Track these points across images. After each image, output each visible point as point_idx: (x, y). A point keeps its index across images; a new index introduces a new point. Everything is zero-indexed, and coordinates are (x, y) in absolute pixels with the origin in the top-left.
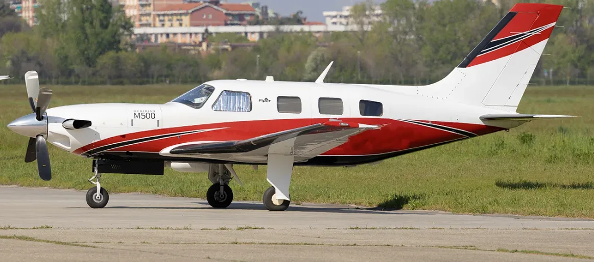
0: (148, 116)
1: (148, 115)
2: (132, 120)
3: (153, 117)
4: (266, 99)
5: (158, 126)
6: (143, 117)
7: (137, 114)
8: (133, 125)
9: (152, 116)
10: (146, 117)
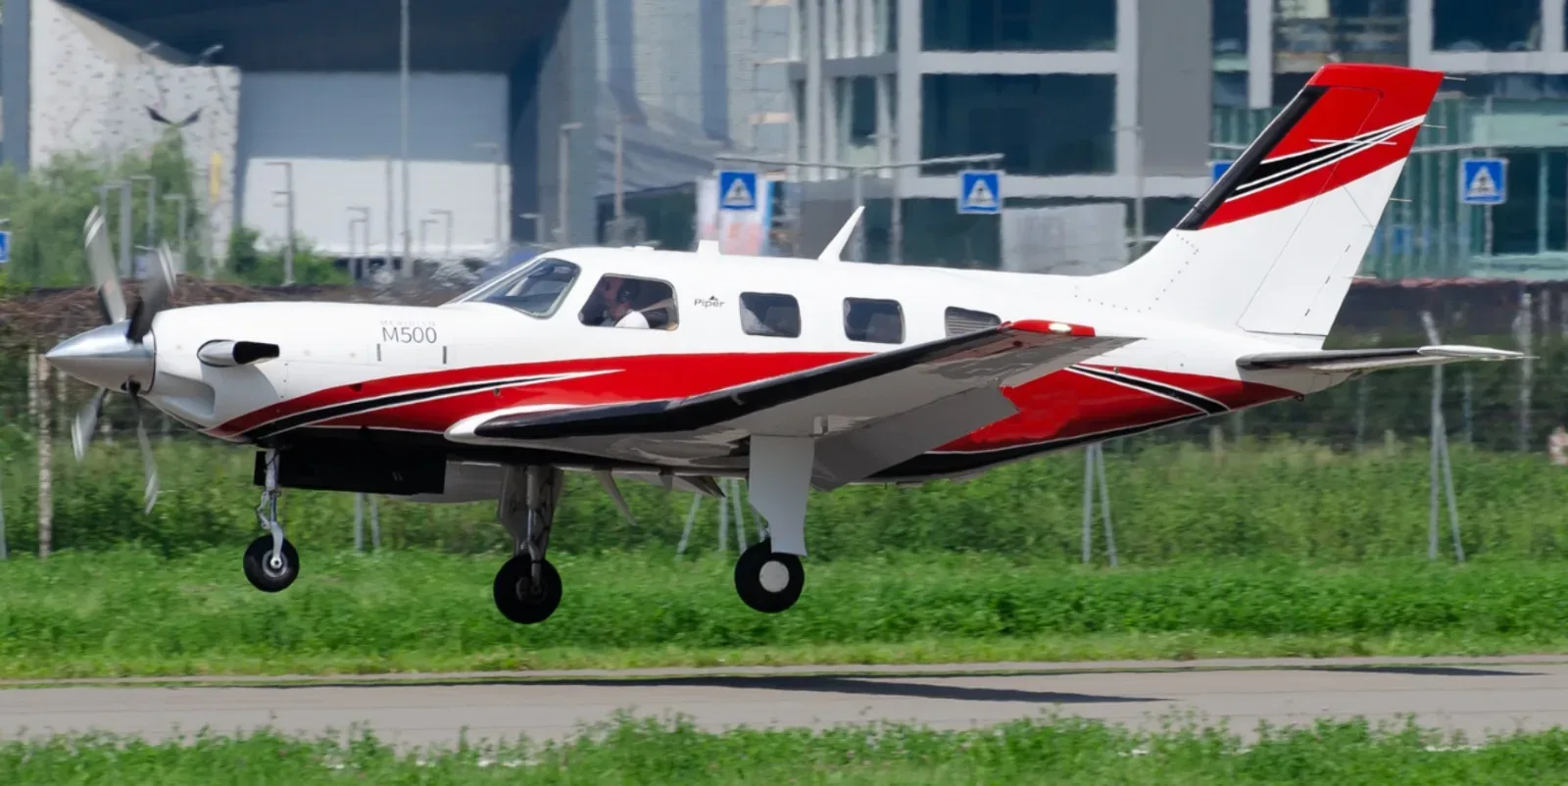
0: (418, 336)
1: (418, 332)
2: (379, 346)
3: (432, 338)
4: (712, 298)
5: (445, 362)
6: (407, 338)
7: (390, 330)
8: (383, 357)
9: (429, 335)
10: (412, 337)
